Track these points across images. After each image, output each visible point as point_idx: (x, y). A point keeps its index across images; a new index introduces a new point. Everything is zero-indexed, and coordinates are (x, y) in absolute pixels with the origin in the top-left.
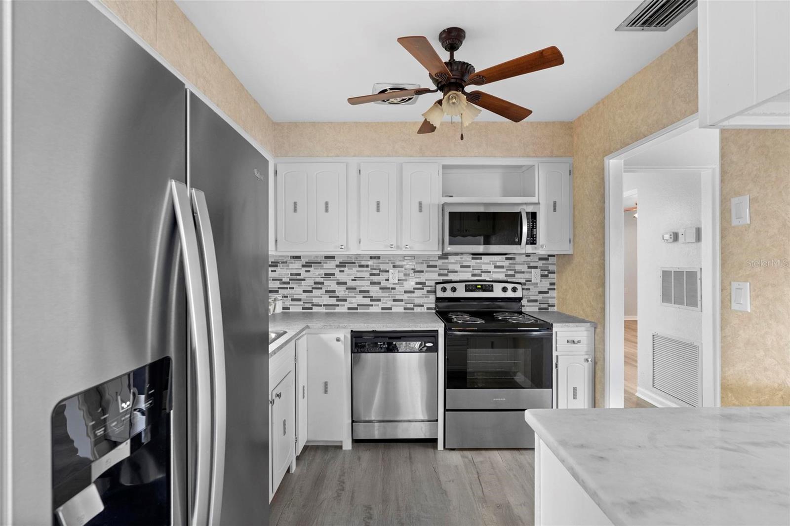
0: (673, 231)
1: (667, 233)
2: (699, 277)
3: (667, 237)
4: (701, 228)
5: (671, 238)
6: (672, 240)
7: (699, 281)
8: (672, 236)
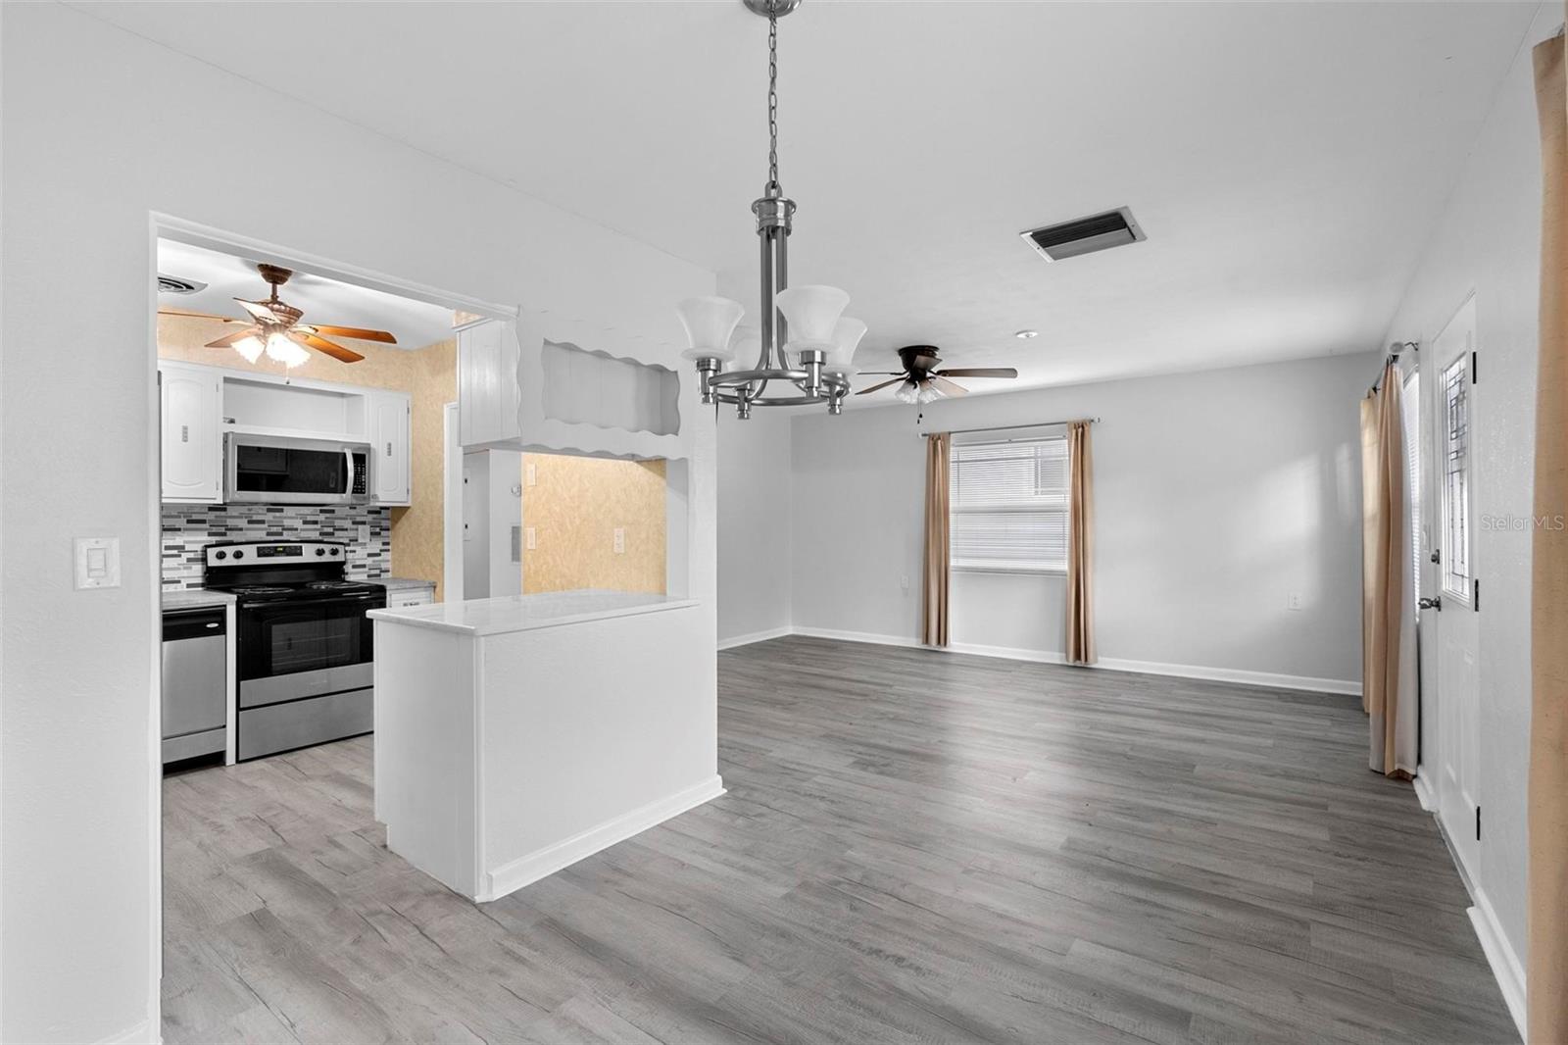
1: (515, 486)
3: (515, 489)
5: (518, 491)
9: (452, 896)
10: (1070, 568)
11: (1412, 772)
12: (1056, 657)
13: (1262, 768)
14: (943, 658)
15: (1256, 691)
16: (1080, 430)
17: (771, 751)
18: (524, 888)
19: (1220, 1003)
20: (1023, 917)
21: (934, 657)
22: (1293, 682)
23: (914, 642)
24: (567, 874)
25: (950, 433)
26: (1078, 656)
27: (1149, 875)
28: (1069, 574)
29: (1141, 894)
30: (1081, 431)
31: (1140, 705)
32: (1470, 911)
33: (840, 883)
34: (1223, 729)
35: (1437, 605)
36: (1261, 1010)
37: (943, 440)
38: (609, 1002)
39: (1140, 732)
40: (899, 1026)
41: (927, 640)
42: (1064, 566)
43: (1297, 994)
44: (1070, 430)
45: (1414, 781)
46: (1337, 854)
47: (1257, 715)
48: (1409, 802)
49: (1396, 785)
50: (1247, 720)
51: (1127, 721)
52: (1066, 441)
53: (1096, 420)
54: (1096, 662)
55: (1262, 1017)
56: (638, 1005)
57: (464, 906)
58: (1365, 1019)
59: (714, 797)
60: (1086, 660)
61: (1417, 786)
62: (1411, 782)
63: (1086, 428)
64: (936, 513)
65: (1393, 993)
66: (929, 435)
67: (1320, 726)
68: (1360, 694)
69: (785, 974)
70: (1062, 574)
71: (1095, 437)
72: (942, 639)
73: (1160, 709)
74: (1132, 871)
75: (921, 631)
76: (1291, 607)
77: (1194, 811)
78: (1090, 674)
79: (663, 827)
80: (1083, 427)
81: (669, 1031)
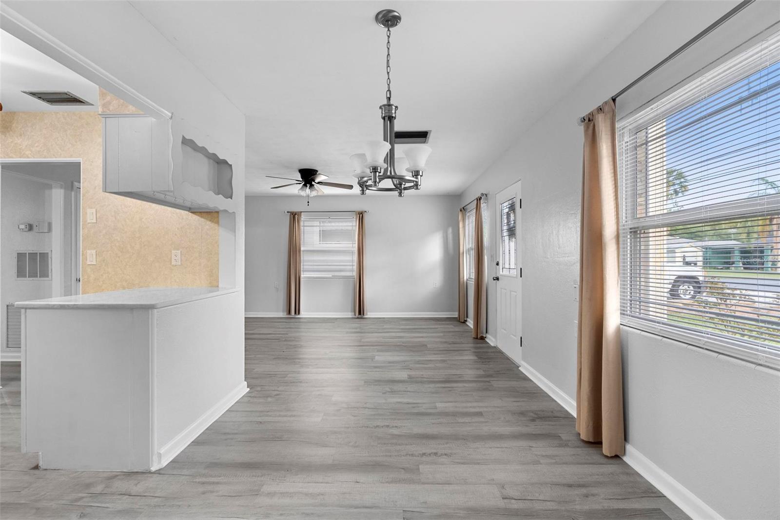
0: (29, 223)
1: (22, 224)
2: (49, 256)
3: (22, 227)
4: (52, 223)
5: (26, 228)
6: (27, 229)
7: (50, 259)
8: (28, 227)
9: (129, 474)
11: (485, 336)
12: (350, 315)
13: (446, 342)
14: (297, 320)
17: (254, 369)
18: (177, 456)
19: (486, 407)
20: (415, 402)
21: (293, 320)
22: (436, 315)
23: (282, 314)
24: (196, 443)
25: (301, 212)
26: (360, 313)
27: (441, 380)
28: (356, 277)
29: (443, 385)
30: (361, 216)
31: (391, 329)
32: (520, 368)
33: (340, 410)
35: (498, 279)
36: (495, 405)
37: (298, 215)
38: (285, 480)
39: (401, 337)
40: (406, 445)
41: (289, 312)
42: (354, 274)
43: (500, 399)
44: (356, 215)
45: (486, 339)
46: (483, 362)
47: (433, 327)
48: (487, 345)
49: (481, 341)
51: (394, 334)
52: (355, 220)
53: (368, 211)
54: (367, 315)
55: (498, 407)
56: (299, 476)
57: (146, 476)
58: (518, 400)
59: (245, 393)
60: (363, 314)
61: (487, 340)
62: (484, 339)
63: (364, 215)
64: (293, 251)
65: (518, 392)
66: (291, 212)
67: (451, 327)
69: (351, 444)
70: (353, 277)
71: (367, 219)
72: (297, 311)
74: (434, 380)
75: (286, 308)
76: (434, 287)
77: (437, 359)
78: (365, 320)
79: (230, 411)
80: (362, 214)
81: (323, 479)
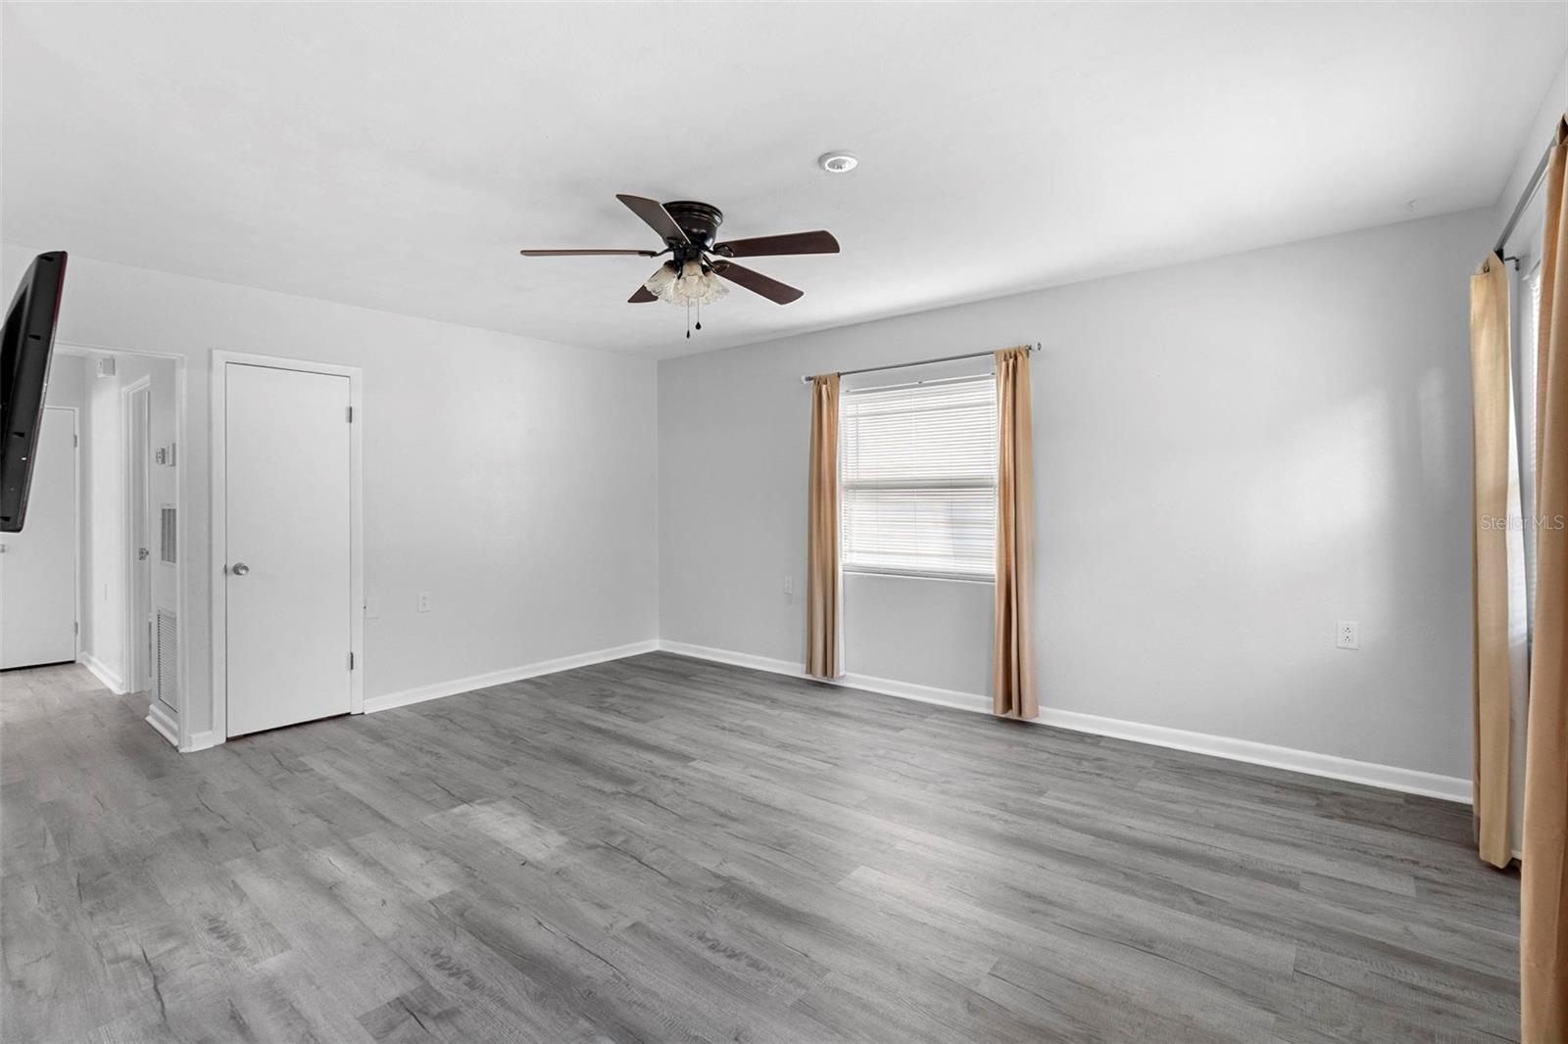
10: (999, 570)
12: (978, 703)
15: (1281, 786)
16: (1011, 361)
25: (839, 375)
26: (1008, 703)
28: (996, 577)
30: (1013, 363)
34: (1200, 901)
37: (831, 385)
41: (810, 669)
42: (989, 566)
44: (998, 364)
47: (1273, 856)
50: (1258, 875)
52: (994, 380)
53: (1036, 347)
60: (1020, 712)
63: (1020, 359)
64: (821, 490)
66: (812, 379)
68: (1469, 800)
70: (989, 579)
71: (1033, 371)
72: (828, 667)
73: (1100, 835)
75: (804, 652)
76: (1341, 644)
80: (1016, 359)
